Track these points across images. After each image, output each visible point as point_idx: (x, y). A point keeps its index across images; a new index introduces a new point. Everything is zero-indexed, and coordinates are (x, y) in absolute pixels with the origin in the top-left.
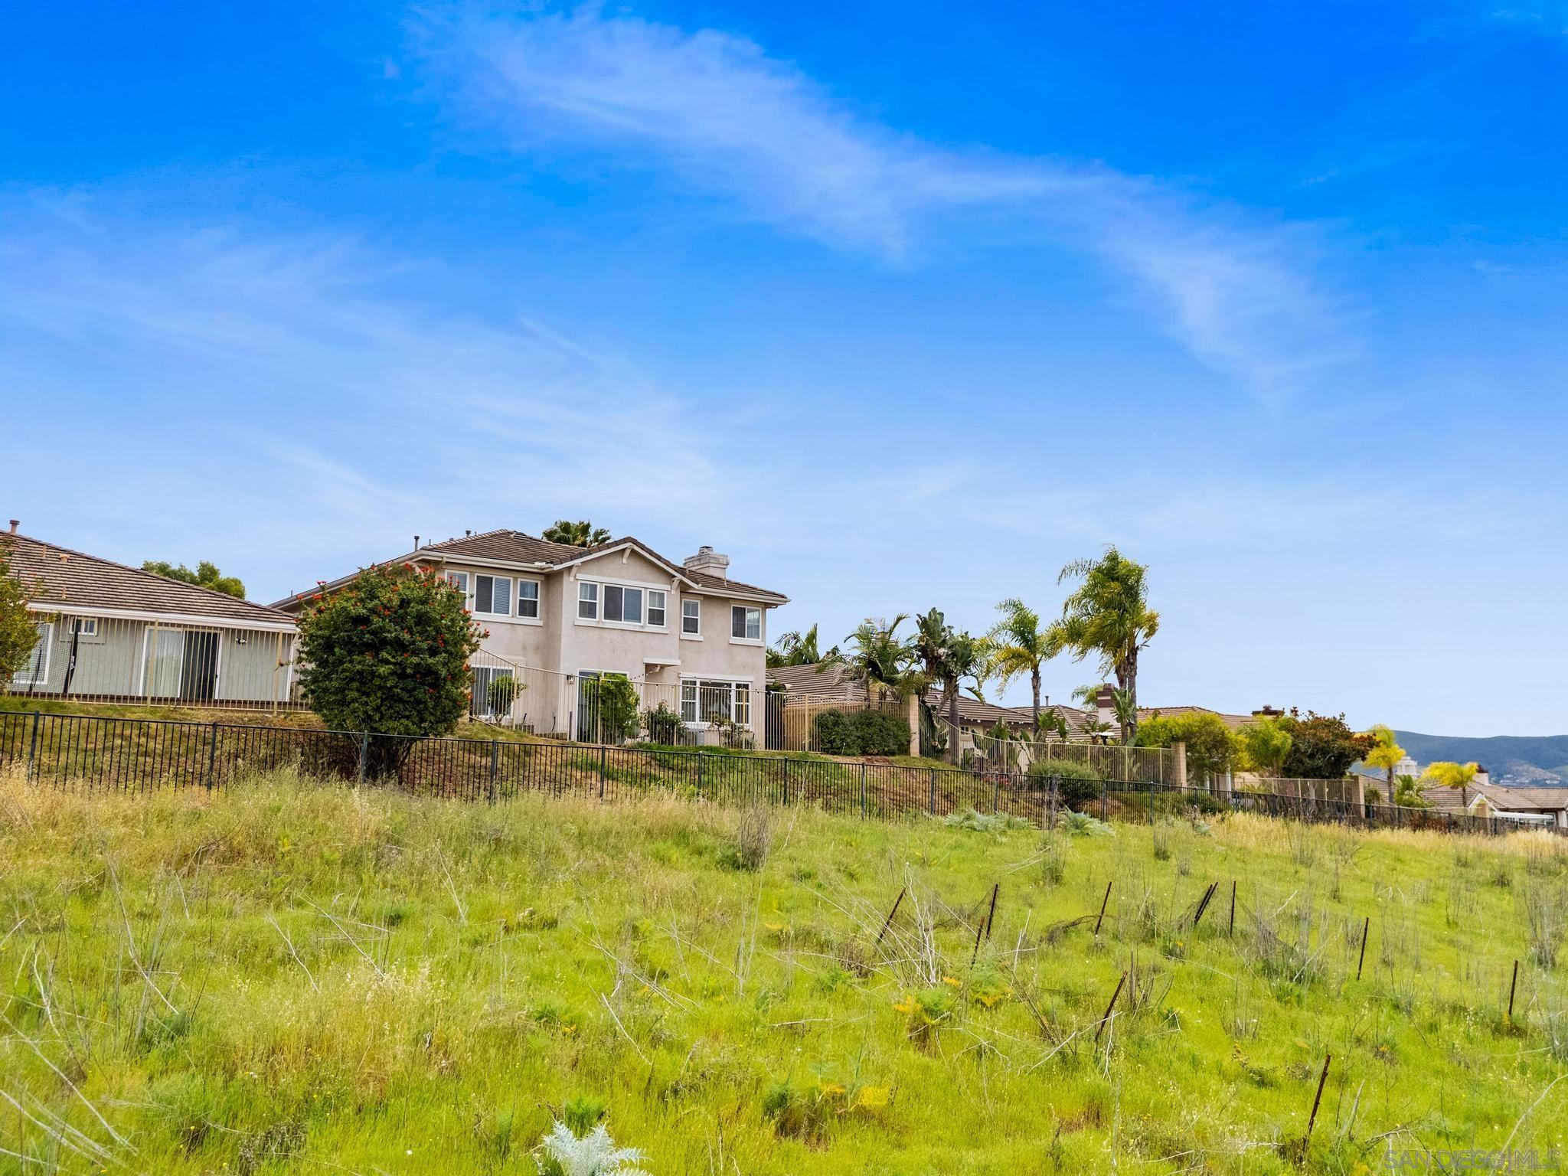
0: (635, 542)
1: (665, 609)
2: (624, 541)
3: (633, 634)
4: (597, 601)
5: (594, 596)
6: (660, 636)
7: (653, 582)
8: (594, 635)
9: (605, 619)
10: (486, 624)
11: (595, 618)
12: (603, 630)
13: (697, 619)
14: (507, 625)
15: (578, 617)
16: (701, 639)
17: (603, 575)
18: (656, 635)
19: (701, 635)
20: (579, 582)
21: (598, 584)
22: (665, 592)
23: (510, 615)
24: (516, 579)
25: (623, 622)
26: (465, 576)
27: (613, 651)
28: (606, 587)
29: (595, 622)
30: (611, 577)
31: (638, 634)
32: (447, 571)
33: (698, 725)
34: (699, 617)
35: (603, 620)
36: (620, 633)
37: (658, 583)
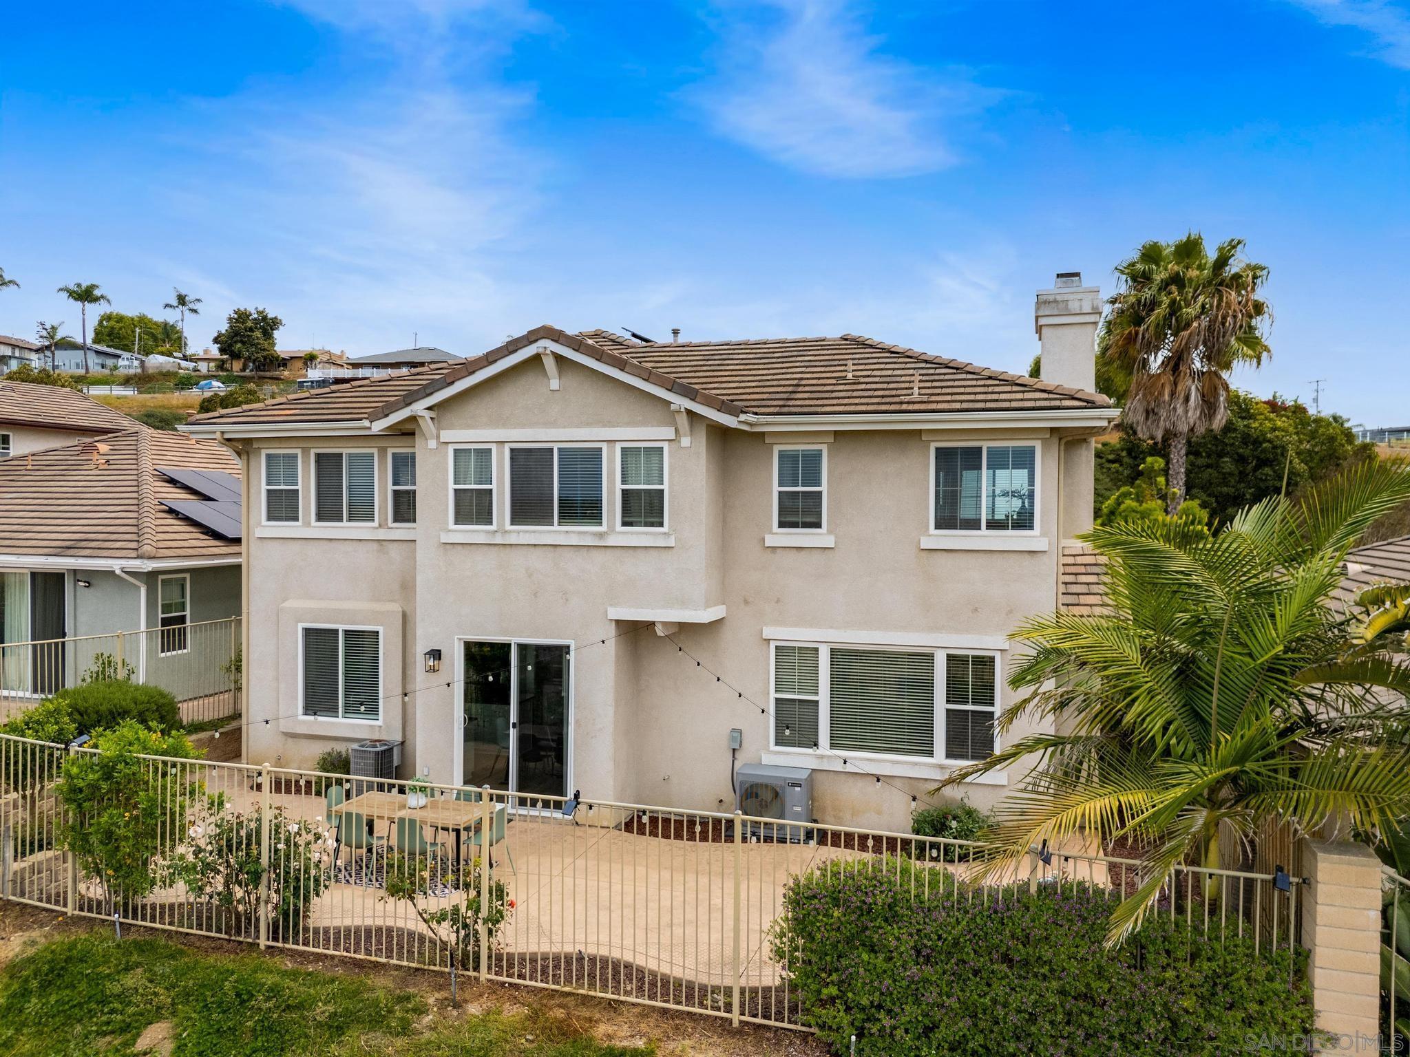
0: (556, 335)
1: (665, 486)
2: (532, 337)
3: (584, 552)
4: (494, 486)
5: (484, 474)
6: (654, 553)
7: (632, 424)
8: (486, 562)
9: (513, 523)
10: (334, 544)
11: (491, 523)
12: (508, 549)
13: (820, 493)
14: (370, 544)
15: (452, 526)
16: (829, 541)
17: (504, 426)
18: (640, 553)
19: (830, 532)
20: (451, 449)
21: (494, 447)
22: (665, 446)
23: (376, 524)
24: (382, 451)
25: (556, 527)
26: (295, 457)
27: (535, 595)
28: (512, 450)
29: (488, 532)
30: (523, 426)
31: (595, 553)
32: (264, 453)
33: (822, 757)
34: (824, 488)
35: (508, 527)
36: (549, 552)
37: (644, 424)
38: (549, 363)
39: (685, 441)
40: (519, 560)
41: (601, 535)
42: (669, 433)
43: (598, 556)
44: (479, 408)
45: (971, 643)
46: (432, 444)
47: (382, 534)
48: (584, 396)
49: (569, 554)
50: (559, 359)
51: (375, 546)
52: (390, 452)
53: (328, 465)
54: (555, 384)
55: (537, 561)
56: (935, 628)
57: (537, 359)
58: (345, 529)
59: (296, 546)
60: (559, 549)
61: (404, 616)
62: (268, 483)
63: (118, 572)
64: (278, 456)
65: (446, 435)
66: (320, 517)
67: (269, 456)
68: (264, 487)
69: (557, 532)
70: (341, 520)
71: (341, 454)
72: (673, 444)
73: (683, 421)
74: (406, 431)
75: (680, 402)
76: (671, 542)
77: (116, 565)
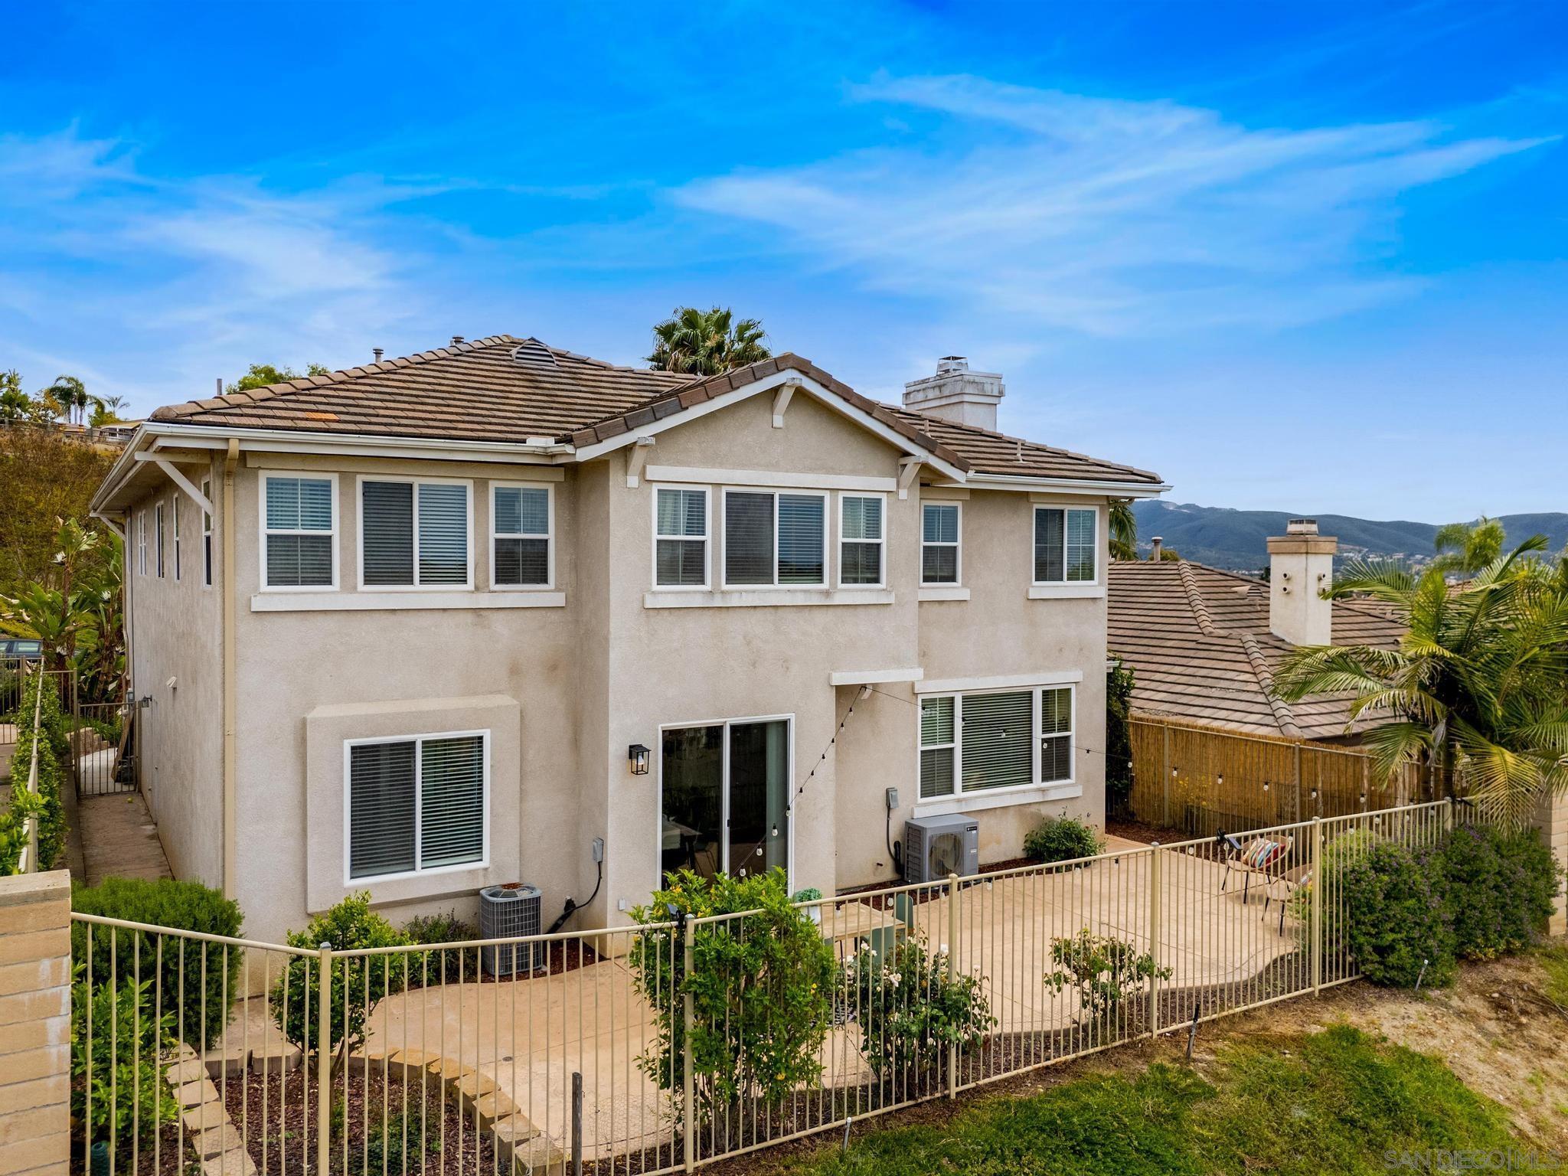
1: (883, 540)
2: (778, 365)
3: (804, 614)
4: (708, 537)
5: (696, 523)
6: (873, 611)
7: (854, 472)
8: (701, 628)
9: (728, 581)
10: (399, 617)
11: (702, 581)
12: (724, 614)
13: (955, 548)
14: (462, 615)
15: (655, 586)
16: (965, 594)
17: (721, 465)
18: (861, 611)
19: (964, 585)
20: (655, 488)
21: (708, 490)
22: (884, 497)
23: (470, 585)
24: (481, 484)
25: (777, 585)
26: (326, 486)
27: (754, 665)
28: (728, 495)
29: (702, 592)
30: (742, 466)
31: (817, 613)
32: (263, 477)
33: (959, 801)
34: (959, 544)
35: (724, 586)
36: (769, 615)
37: (865, 472)
38: (786, 396)
39: (903, 494)
40: (732, 624)
41: (827, 593)
42: (890, 483)
43: (820, 617)
44: (694, 442)
45: (1055, 679)
46: (633, 481)
47: (484, 601)
48: (811, 434)
49: (790, 615)
51: (469, 617)
52: (492, 486)
53: (387, 503)
54: (778, 420)
55: (756, 624)
56: (1035, 669)
57: (776, 391)
58: (417, 594)
59: (329, 623)
60: (780, 611)
62: (270, 525)
64: (293, 483)
65: (653, 472)
66: (372, 578)
67: (270, 482)
68: (264, 531)
69: (778, 592)
70: (411, 582)
71: (409, 487)
72: (892, 497)
75: (920, 455)
76: (891, 599)
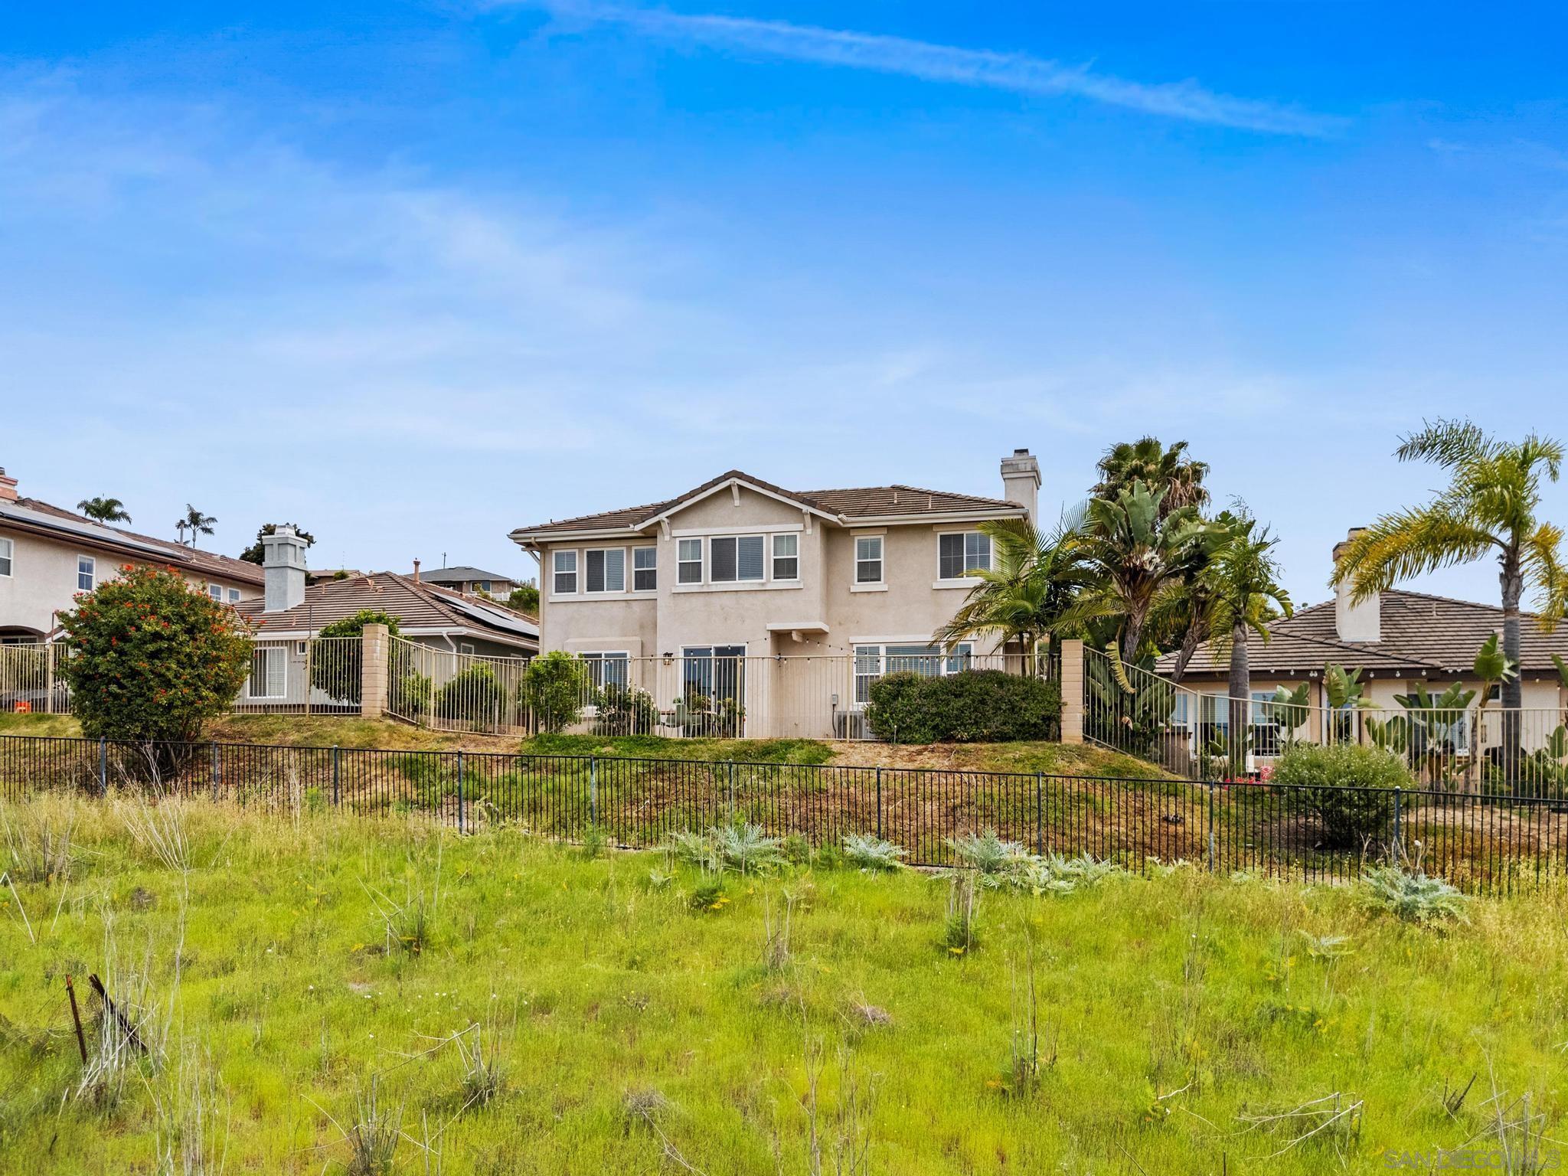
0: (740, 475)
1: (798, 556)
2: (726, 477)
3: (753, 595)
4: (703, 560)
5: (697, 554)
6: (792, 592)
7: (779, 522)
8: (697, 602)
9: (713, 580)
10: (598, 604)
11: (700, 581)
12: (710, 595)
14: (621, 603)
15: (678, 584)
16: (885, 588)
17: (708, 526)
18: (784, 593)
19: (885, 583)
21: (702, 539)
22: (798, 534)
23: (625, 591)
24: (629, 548)
25: (737, 581)
26: (574, 554)
28: (713, 540)
29: (699, 586)
30: (718, 526)
31: (759, 594)
32: (554, 552)
34: (882, 559)
35: (710, 583)
36: (733, 595)
37: (786, 523)
38: (735, 491)
39: (809, 531)
40: (714, 599)
41: (763, 584)
42: (800, 527)
43: (761, 596)
44: (696, 517)
46: (667, 538)
47: (629, 597)
48: (753, 508)
49: (744, 595)
50: (740, 488)
51: (624, 604)
52: (634, 548)
53: (595, 559)
54: (737, 502)
55: (726, 600)
57: (729, 489)
58: (605, 595)
59: (575, 607)
60: (739, 593)
61: (642, 644)
62: (557, 571)
63: (445, 635)
64: (563, 554)
65: (675, 533)
66: (589, 589)
67: (557, 554)
68: (554, 573)
69: (739, 584)
70: (603, 590)
71: (603, 550)
72: (802, 533)
73: (808, 519)
74: (650, 535)
75: (805, 508)
76: (801, 586)
77: (444, 631)
